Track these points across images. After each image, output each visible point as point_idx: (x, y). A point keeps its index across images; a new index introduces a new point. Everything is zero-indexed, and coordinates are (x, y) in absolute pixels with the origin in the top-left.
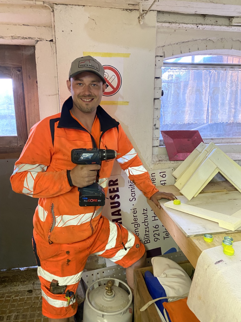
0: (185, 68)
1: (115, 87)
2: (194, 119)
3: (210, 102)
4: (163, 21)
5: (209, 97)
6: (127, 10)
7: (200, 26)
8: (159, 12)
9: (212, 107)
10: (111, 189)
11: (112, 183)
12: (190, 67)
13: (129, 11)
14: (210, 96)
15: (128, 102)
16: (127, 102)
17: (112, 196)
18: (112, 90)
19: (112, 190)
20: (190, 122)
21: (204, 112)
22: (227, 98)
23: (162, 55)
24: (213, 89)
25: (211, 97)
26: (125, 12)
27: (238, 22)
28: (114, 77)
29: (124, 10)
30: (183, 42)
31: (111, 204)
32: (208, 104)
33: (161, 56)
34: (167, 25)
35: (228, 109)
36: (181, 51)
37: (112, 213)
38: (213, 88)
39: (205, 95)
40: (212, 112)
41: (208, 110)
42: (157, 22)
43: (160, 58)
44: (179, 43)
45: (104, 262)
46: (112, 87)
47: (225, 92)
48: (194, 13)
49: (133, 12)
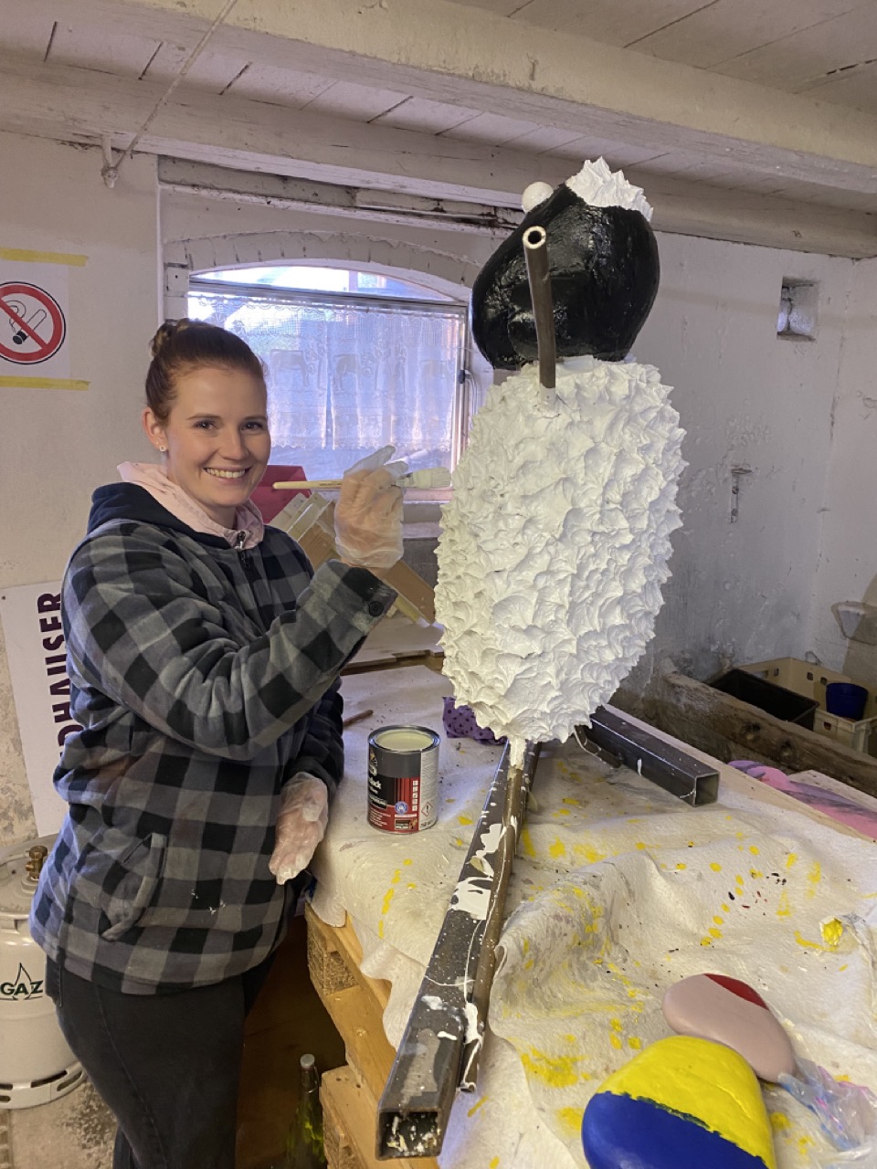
0: (260, 299)
1: (47, 341)
2: (294, 437)
3: (332, 392)
4: (178, 180)
5: (329, 378)
6: (72, 144)
7: (275, 202)
8: (162, 158)
9: (336, 407)
10: (45, 620)
11: (48, 603)
12: (272, 297)
13: (80, 148)
14: (331, 378)
15: (87, 383)
16: (84, 382)
17: (49, 639)
18: (37, 348)
19: (49, 622)
20: (283, 443)
21: (317, 419)
22: (376, 384)
23: (186, 263)
24: (338, 359)
25: (334, 379)
26: (67, 147)
27: (368, 200)
28: (41, 315)
29: (63, 143)
30: (241, 234)
31: (49, 660)
32: (329, 396)
33: (183, 266)
34: (189, 190)
35: (381, 413)
36: (237, 255)
37: (51, 687)
38: (339, 356)
39: (317, 373)
40: (337, 418)
41: (329, 412)
42: (161, 180)
43: (178, 271)
44: (230, 235)
45: (33, 831)
46: (38, 340)
47: (371, 369)
48: (253, 170)
49: (89, 151)
